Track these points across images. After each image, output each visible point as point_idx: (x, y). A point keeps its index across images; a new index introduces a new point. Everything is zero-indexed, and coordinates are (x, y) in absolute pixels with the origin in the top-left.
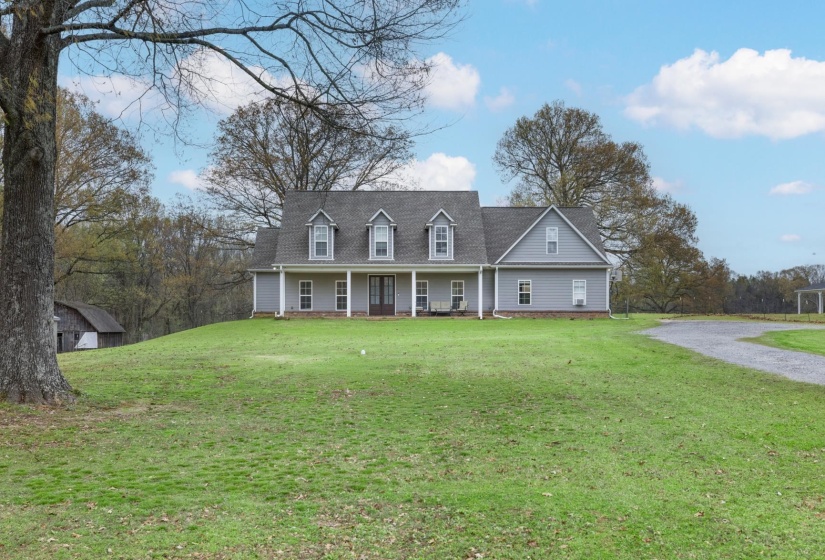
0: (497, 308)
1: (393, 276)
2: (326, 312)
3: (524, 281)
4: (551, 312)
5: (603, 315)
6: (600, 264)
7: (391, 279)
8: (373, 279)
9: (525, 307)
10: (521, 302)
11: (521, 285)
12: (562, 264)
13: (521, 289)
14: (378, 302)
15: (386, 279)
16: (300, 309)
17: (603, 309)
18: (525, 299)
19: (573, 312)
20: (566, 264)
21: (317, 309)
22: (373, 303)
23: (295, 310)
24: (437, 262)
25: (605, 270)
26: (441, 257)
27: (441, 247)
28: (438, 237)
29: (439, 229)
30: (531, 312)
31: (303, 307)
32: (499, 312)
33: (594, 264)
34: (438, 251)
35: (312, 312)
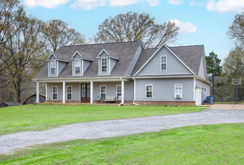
0: (135, 99)
3: (149, 85)
4: (162, 102)
5: (191, 104)
6: (190, 75)
8: (82, 85)
9: (149, 99)
10: (148, 96)
11: (147, 87)
12: (168, 75)
13: (147, 90)
15: (88, 85)
16: (53, 100)
17: (192, 101)
19: (174, 102)
20: (170, 75)
23: (51, 100)
24: (102, 76)
25: (193, 78)
26: (104, 74)
27: (104, 69)
28: (103, 64)
29: (103, 59)
30: (152, 102)
31: (54, 98)
32: (136, 102)
33: (186, 75)
34: (103, 70)
35: (57, 101)
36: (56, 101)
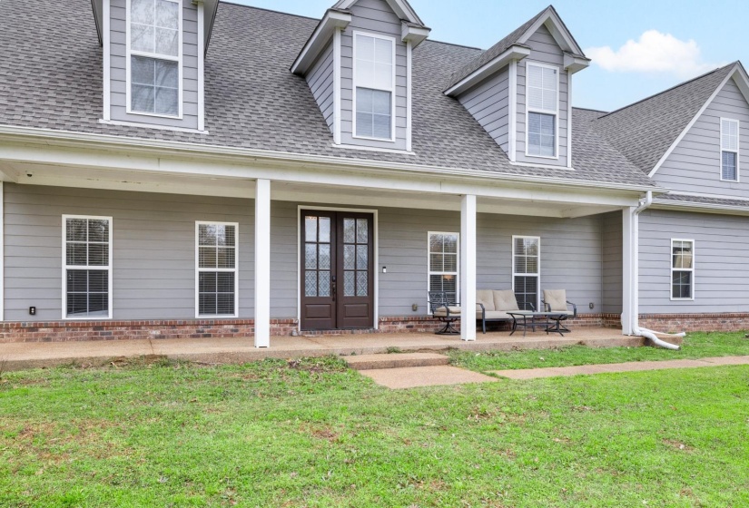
1: (369, 217)
2: (164, 324)
3: (683, 240)
4: (731, 316)
7: (362, 223)
8: (310, 221)
9: (683, 305)
10: (676, 292)
11: (675, 250)
13: (675, 262)
14: (325, 292)
15: (348, 223)
16: (64, 316)
18: (682, 285)
21: (128, 316)
22: (310, 292)
26: (543, 159)
27: (539, 129)
30: (697, 318)
31: (76, 306)
35: (113, 324)
36: (98, 327)
